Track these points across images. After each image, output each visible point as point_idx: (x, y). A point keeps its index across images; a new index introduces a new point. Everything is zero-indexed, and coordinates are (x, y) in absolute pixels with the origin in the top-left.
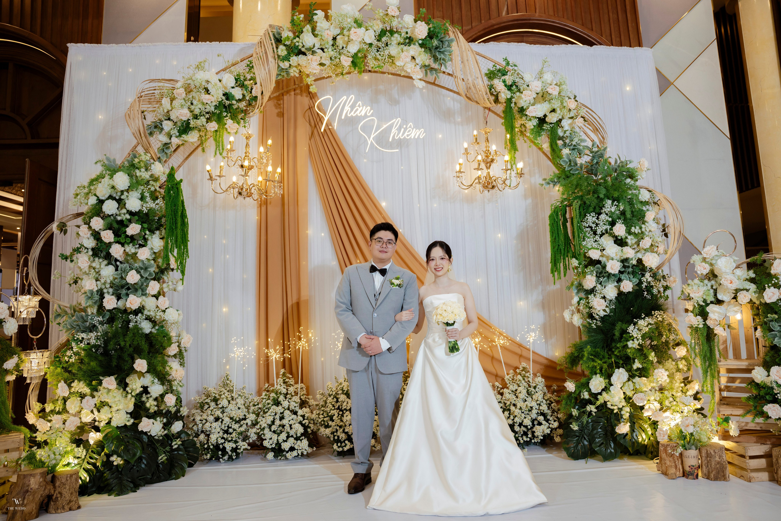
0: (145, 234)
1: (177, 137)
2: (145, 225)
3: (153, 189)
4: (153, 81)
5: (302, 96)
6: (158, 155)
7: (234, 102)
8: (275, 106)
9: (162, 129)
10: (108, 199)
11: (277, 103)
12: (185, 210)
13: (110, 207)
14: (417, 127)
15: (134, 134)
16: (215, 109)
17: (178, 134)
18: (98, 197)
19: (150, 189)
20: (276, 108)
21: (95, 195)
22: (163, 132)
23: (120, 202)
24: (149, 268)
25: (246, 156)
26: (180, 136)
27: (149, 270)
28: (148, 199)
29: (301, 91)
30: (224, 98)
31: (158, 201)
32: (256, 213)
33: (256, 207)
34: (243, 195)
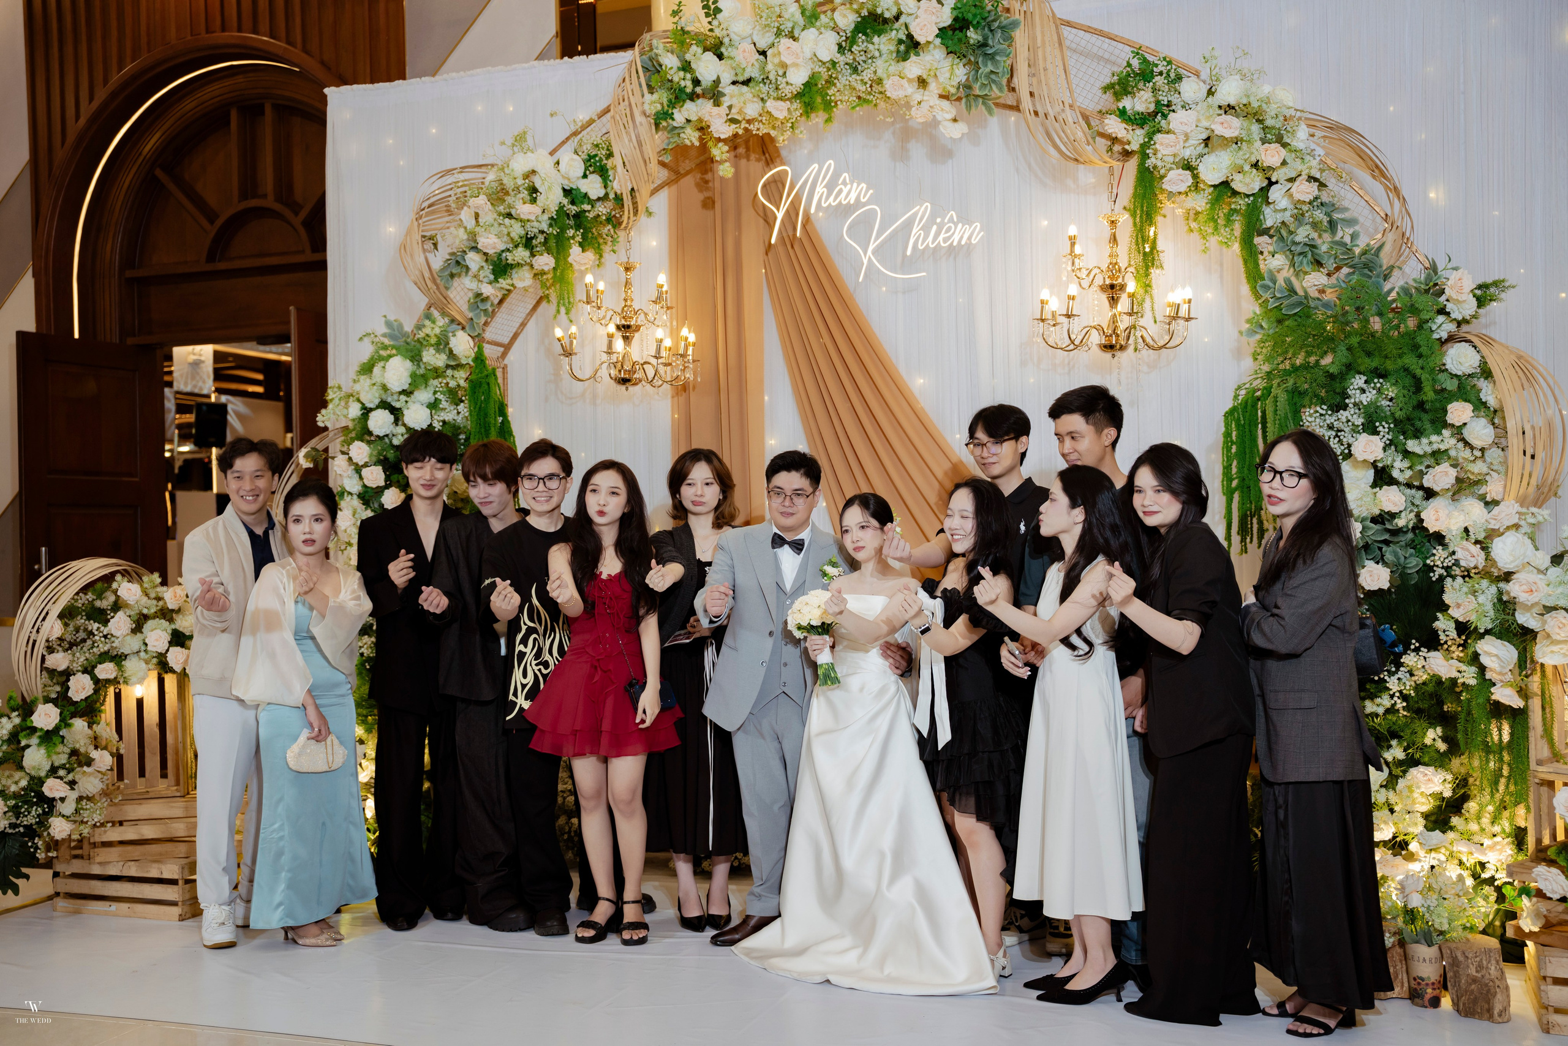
1: (490, 283)
3: (452, 384)
4: (449, 172)
5: (748, 160)
6: (470, 315)
7: (587, 207)
8: (698, 185)
9: (468, 268)
10: (378, 407)
11: (702, 179)
12: (509, 422)
13: (380, 422)
14: (965, 219)
15: (416, 284)
16: (551, 225)
17: (492, 277)
18: (363, 404)
19: (447, 384)
20: (701, 191)
21: (359, 400)
22: (470, 273)
23: (397, 414)
25: (626, 306)
26: (496, 280)
28: (444, 404)
29: (748, 149)
30: (565, 201)
31: (461, 407)
32: (670, 409)
33: (669, 396)
34: (624, 384)
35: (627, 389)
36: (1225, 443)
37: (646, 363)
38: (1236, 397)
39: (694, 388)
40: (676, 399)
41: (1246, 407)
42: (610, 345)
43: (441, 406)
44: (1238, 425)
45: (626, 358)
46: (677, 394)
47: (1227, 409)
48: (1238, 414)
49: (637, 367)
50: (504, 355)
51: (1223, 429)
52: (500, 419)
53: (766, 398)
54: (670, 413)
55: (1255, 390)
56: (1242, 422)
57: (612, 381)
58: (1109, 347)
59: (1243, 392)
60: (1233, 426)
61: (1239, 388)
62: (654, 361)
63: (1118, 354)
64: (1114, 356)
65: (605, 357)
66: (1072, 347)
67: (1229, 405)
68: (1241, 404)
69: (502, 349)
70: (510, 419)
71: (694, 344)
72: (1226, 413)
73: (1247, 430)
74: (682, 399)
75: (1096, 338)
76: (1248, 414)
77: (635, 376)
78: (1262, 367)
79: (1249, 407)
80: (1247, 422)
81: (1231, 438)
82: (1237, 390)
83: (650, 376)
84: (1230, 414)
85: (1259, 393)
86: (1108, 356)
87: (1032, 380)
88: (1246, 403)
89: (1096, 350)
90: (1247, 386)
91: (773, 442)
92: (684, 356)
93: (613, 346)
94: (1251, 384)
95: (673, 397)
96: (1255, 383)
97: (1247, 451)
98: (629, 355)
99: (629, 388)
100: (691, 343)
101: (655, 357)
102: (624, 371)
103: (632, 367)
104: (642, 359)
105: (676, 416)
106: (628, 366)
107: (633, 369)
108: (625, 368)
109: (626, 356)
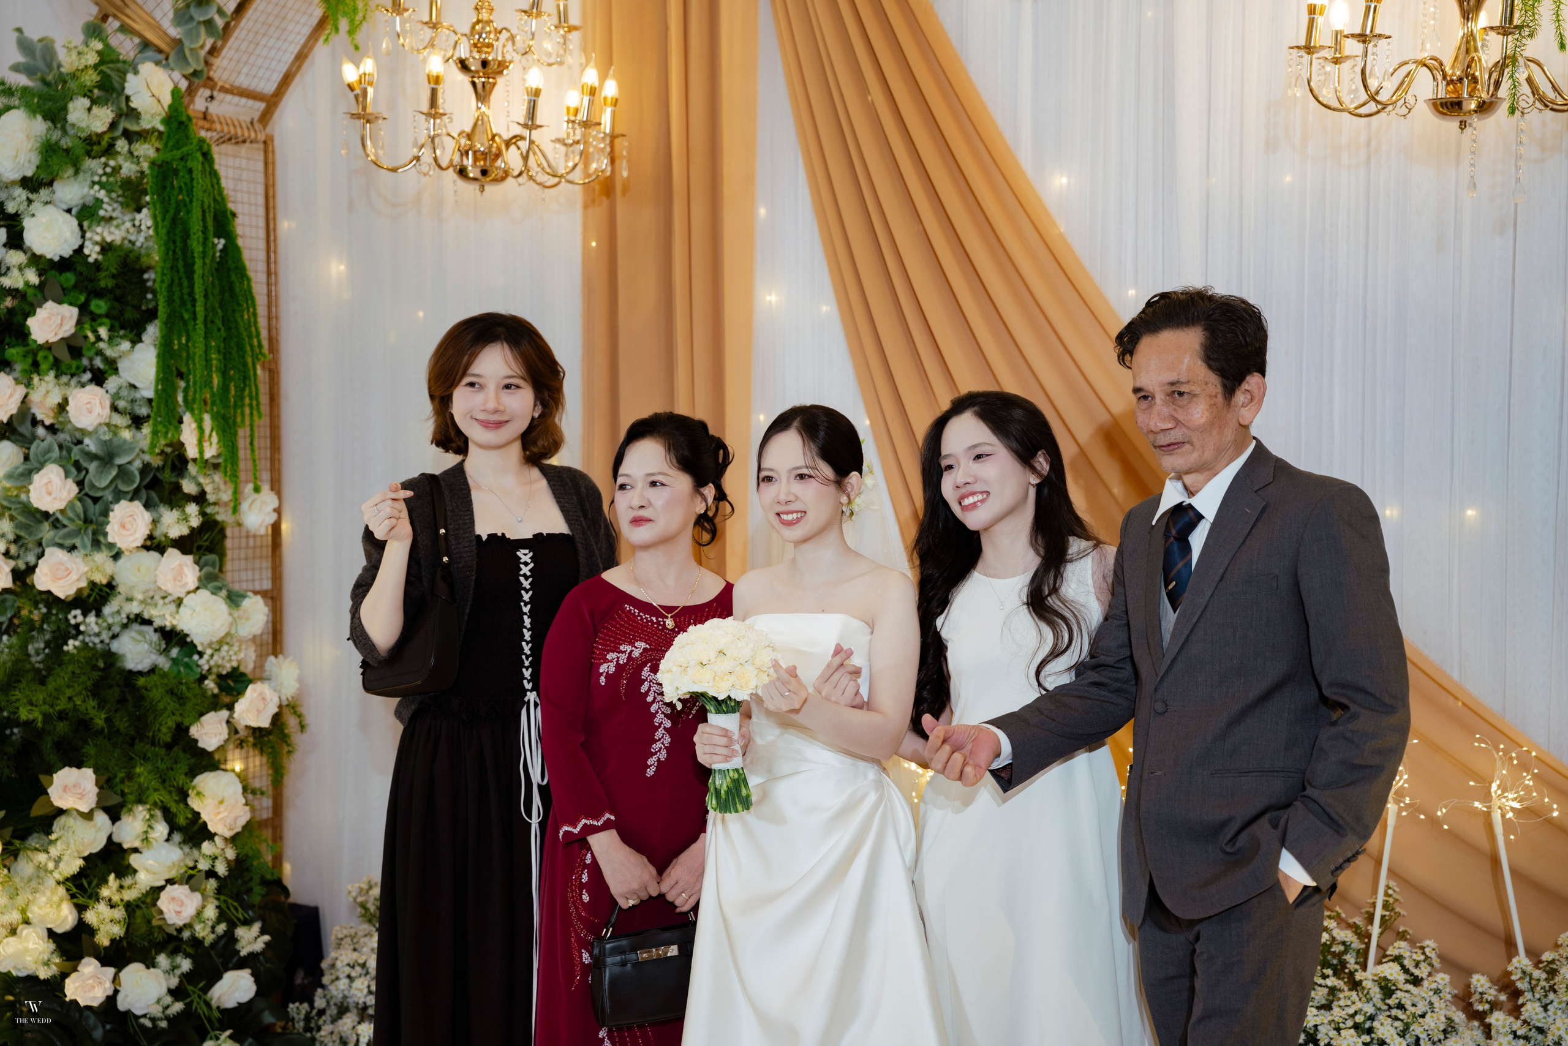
0: (99, 339)
2: (99, 306)
3: (128, 170)
6: (174, 33)
12: (237, 250)
19: (117, 170)
23: (11, 227)
24: (118, 455)
25: (476, 21)
27: (119, 461)
28: (109, 210)
31: (145, 218)
32: (578, 228)
33: (579, 206)
34: (475, 179)
35: (482, 189)
37: (516, 137)
39: (625, 191)
40: (590, 210)
42: (435, 99)
43: (102, 213)
45: (479, 129)
46: (593, 201)
49: (503, 145)
50: (265, 117)
52: (221, 243)
53: (762, 212)
54: (579, 239)
57: (449, 174)
63: (1474, 123)
64: (1463, 125)
65: (421, 120)
66: (1372, 107)
69: (262, 106)
70: (240, 242)
71: (615, 102)
74: (600, 211)
75: (1425, 88)
77: (497, 164)
86: (1451, 125)
87: (1288, 179)
89: (1424, 113)
91: (772, 298)
92: (592, 125)
93: (440, 101)
95: (586, 207)
98: (485, 119)
99: (487, 188)
100: (609, 101)
101: (525, 126)
102: (475, 152)
103: (491, 146)
104: (508, 130)
105: (594, 244)
106: (482, 145)
107: (494, 150)
108: (476, 148)
109: (480, 122)
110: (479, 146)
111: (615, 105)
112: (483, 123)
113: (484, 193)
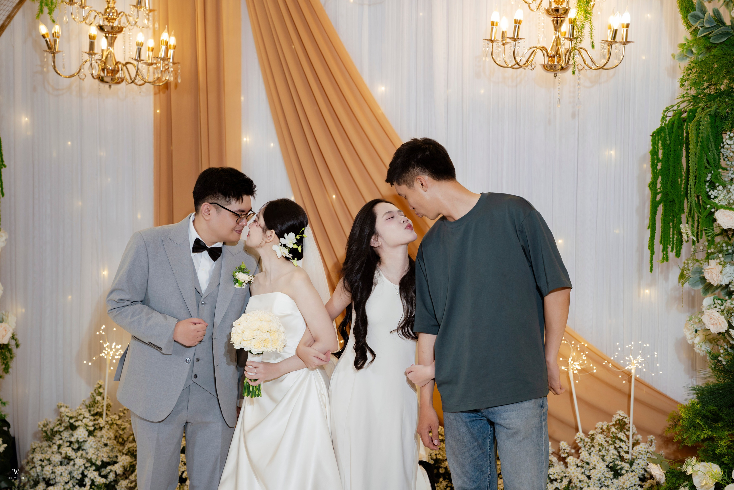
25: (108, 8)
32: (152, 104)
33: (152, 93)
34: (107, 82)
35: (110, 87)
36: (653, 160)
37: (127, 63)
38: (664, 118)
40: (158, 96)
41: (672, 128)
42: (92, 46)
44: (664, 145)
45: (109, 59)
46: (160, 91)
47: (655, 129)
48: (665, 134)
49: (120, 66)
51: (651, 148)
54: (152, 109)
55: (682, 113)
56: (668, 142)
57: (97, 81)
58: (550, 68)
59: (671, 114)
60: (660, 145)
61: (667, 109)
62: (135, 63)
63: (560, 74)
64: (555, 75)
65: (86, 57)
66: (517, 66)
67: (657, 125)
68: (668, 125)
71: (175, 47)
72: (654, 133)
73: (672, 149)
74: (164, 96)
75: (540, 58)
76: (674, 135)
77: (118, 75)
78: (689, 92)
79: (675, 129)
80: (672, 141)
81: (657, 155)
82: (665, 111)
83: (133, 75)
84: (657, 134)
85: (685, 115)
86: (551, 75)
87: (482, 91)
88: (673, 124)
90: (675, 108)
91: (247, 139)
92: (165, 59)
94: (679, 107)
95: (155, 94)
96: (683, 105)
97: (671, 168)
98: (112, 55)
99: (112, 86)
100: (172, 47)
101: (136, 60)
102: (107, 70)
103: (115, 67)
104: (125, 59)
105: (158, 111)
106: (111, 66)
107: (116, 69)
108: (108, 68)
109: (109, 56)
110: (109, 66)
111: (175, 49)
112: (111, 57)
113: (111, 89)
